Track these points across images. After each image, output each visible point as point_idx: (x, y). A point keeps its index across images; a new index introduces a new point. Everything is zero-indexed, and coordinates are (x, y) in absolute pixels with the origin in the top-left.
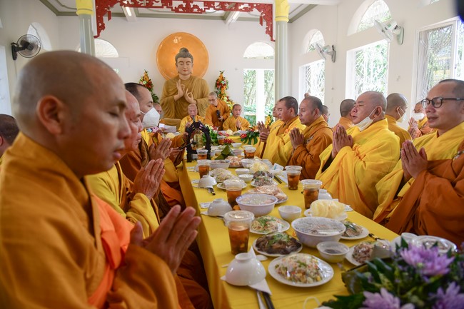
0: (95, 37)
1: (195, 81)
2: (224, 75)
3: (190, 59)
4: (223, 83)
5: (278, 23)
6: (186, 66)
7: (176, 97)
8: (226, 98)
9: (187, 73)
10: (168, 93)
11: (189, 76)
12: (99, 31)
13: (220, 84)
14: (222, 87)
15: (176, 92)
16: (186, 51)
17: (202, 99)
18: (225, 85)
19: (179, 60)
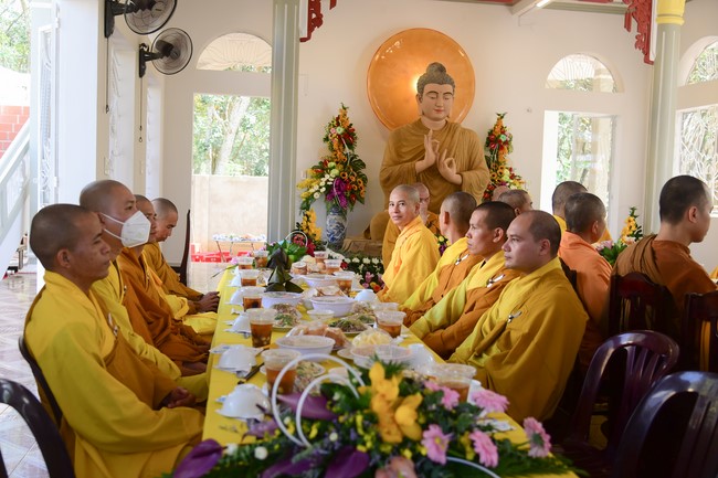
0: (303, 40)
1: (457, 133)
2: (505, 122)
3: (449, 88)
4: (503, 138)
5: (662, 27)
6: (442, 102)
7: (420, 165)
8: (506, 172)
9: (442, 115)
10: (399, 155)
11: (443, 122)
12: (310, 30)
13: (496, 142)
14: (501, 148)
15: (421, 155)
16: (442, 69)
17: (471, 173)
18: (506, 143)
19: (428, 88)
